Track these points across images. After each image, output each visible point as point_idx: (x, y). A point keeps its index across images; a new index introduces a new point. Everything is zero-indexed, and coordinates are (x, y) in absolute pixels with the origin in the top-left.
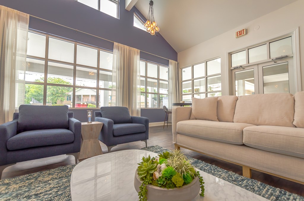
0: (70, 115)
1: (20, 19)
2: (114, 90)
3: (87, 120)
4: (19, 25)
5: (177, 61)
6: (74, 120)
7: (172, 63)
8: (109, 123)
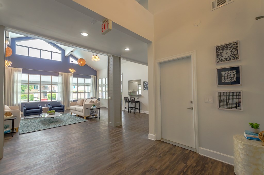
0: (39, 105)
1: (18, 71)
2: (59, 93)
3: (44, 107)
4: (18, 73)
5: (96, 75)
6: (40, 107)
7: (93, 77)
8: (51, 107)
